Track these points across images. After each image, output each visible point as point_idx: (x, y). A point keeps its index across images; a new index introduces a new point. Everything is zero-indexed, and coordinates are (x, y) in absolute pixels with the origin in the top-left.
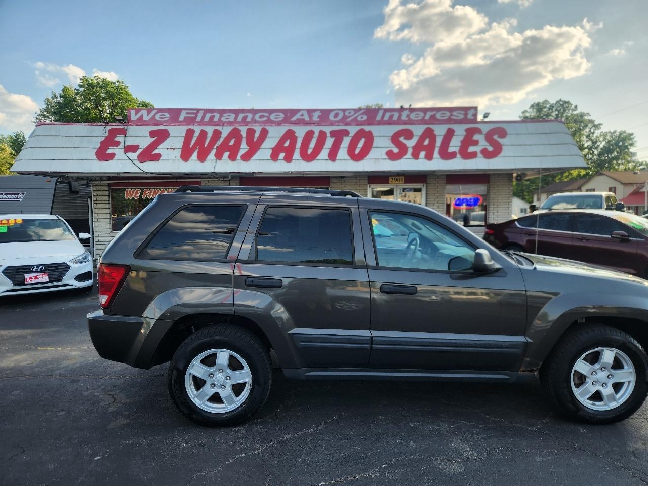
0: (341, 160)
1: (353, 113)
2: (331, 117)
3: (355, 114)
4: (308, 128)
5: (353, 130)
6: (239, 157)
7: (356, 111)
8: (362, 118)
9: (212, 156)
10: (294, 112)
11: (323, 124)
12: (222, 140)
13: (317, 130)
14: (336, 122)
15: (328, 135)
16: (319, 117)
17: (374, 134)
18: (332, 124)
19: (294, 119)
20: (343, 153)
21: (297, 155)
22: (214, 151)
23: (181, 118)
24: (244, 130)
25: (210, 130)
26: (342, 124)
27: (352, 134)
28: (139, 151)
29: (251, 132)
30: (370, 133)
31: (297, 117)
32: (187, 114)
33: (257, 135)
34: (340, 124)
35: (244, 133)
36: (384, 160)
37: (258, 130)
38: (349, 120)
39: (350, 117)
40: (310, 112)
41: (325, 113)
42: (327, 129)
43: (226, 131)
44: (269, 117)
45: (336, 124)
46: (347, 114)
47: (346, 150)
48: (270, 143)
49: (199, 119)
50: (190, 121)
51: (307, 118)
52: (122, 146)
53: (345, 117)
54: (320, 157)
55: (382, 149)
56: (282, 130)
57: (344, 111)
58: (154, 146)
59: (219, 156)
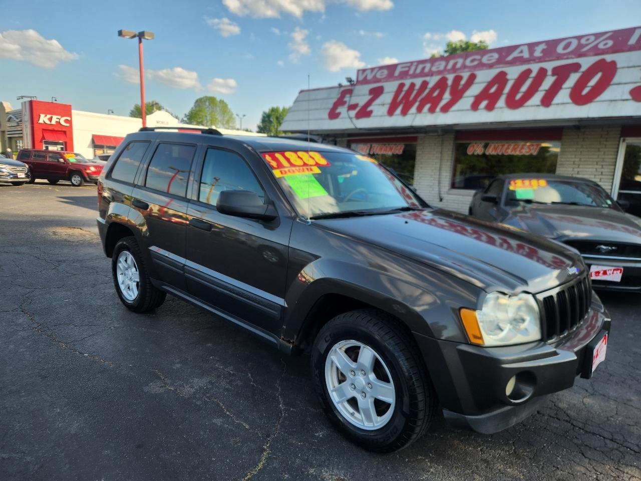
0: (558, 104)
1: (592, 38)
2: (560, 49)
3: (596, 39)
4: (524, 67)
5: (586, 63)
6: (438, 109)
7: (597, 36)
8: (606, 44)
9: (413, 110)
10: (511, 49)
11: (547, 59)
12: (427, 91)
13: (535, 68)
14: (564, 54)
15: (549, 72)
16: (543, 51)
17: (619, 65)
18: (560, 57)
19: (510, 58)
20: (563, 95)
21: (501, 102)
22: (417, 104)
23: (397, 73)
24: (450, 78)
25: (418, 82)
26: (573, 56)
27: (584, 68)
28: (358, 109)
29: (458, 79)
30: (613, 64)
31: (516, 54)
32: (403, 67)
33: (463, 82)
34: (570, 56)
35: (450, 82)
36: (625, 102)
37: (466, 75)
38: (585, 49)
39: (587, 45)
40: (532, 46)
41: (552, 45)
42: (549, 66)
43: (433, 81)
44: (480, 60)
45: (565, 57)
46: (583, 41)
47: (569, 91)
48: (475, 90)
49: (411, 72)
50: (404, 75)
51: (526, 55)
52: (347, 105)
53: (580, 46)
54: (530, 102)
55: (626, 85)
56: (492, 73)
57: (579, 38)
58: (369, 103)
59: (419, 110)
